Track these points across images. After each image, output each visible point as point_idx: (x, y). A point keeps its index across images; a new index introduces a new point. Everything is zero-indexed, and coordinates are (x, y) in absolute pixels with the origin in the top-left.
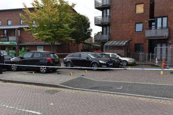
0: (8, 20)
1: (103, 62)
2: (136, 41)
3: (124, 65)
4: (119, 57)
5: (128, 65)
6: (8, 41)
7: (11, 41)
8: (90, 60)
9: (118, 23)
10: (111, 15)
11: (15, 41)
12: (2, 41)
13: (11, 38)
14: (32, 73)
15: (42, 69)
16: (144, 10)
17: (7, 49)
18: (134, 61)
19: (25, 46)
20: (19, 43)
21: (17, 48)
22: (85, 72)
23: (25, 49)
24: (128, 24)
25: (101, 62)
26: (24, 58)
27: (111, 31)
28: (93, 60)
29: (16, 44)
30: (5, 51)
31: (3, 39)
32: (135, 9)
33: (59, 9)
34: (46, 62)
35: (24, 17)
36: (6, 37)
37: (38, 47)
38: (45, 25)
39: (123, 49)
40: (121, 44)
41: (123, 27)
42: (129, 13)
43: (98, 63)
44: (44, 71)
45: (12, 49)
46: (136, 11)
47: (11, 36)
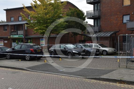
0: (19, 17)
1: (76, 52)
2: (123, 32)
3: (105, 54)
4: (100, 47)
5: (108, 54)
6: (17, 35)
7: (19, 35)
8: (66, 50)
9: (107, 16)
10: (101, 9)
11: (22, 34)
12: (13, 35)
13: (19, 32)
14: (19, 60)
15: (27, 58)
16: (131, 2)
17: (16, 42)
18: (113, 51)
19: (30, 39)
20: (26, 36)
21: (24, 40)
22: (60, 60)
23: (31, 41)
24: (117, 16)
25: (74, 51)
26: (15, 49)
27: (101, 23)
28: (69, 50)
29: (23, 37)
30: (16, 43)
31: (13, 33)
32: (122, 1)
33: (53, 7)
34: (30, 52)
35: (24, 15)
36: (16, 32)
37: (41, 39)
38: (41, 21)
39: (108, 40)
40: (106, 35)
41: (111, 20)
42: (117, 6)
43: (72, 52)
44: (29, 59)
45: (21, 41)
46: (124, 4)
47: (19, 30)
